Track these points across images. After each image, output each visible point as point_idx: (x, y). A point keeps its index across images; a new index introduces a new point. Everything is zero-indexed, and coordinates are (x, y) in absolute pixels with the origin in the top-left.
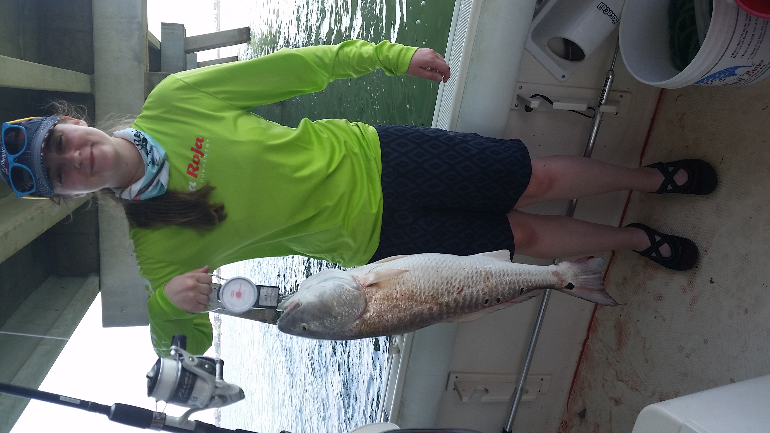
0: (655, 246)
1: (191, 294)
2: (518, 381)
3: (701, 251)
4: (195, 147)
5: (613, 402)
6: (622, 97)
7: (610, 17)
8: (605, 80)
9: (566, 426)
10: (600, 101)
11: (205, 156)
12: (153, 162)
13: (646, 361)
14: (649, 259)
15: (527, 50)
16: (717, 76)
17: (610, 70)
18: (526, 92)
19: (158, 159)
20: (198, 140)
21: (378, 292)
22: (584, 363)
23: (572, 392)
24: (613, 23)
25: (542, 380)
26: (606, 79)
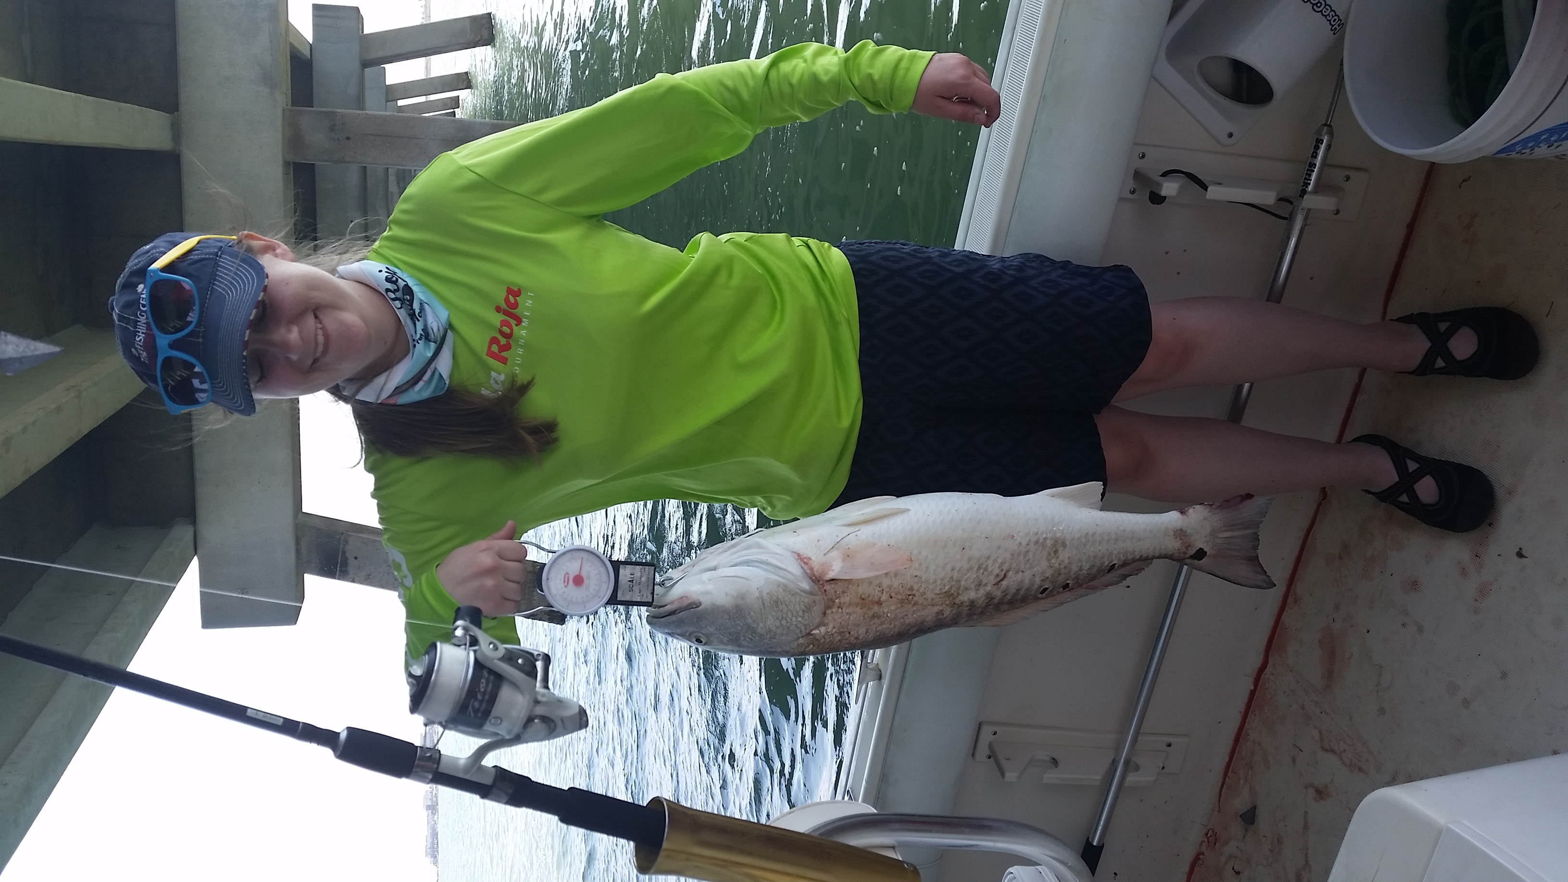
0: (1407, 481)
1: (489, 582)
2: (1118, 748)
3: (1500, 493)
4: (504, 306)
5: (1311, 793)
6: (1348, 178)
7: (1326, 18)
8: (1315, 144)
9: (1216, 839)
10: (1303, 186)
11: (523, 324)
12: (426, 335)
13: (1382, 711)
14: (1394, 507)
15: (1156, 79)
16: (1542, 138)
17: (1325, 125)
18: (1153, 166)
19: (435, 329)
20: (510, 291)
21: (847, 592)
22: (1256, 715)
23: (1230, 772)
24: (1332, 30)
25: (1169, 745)
26: (1316, 142)
